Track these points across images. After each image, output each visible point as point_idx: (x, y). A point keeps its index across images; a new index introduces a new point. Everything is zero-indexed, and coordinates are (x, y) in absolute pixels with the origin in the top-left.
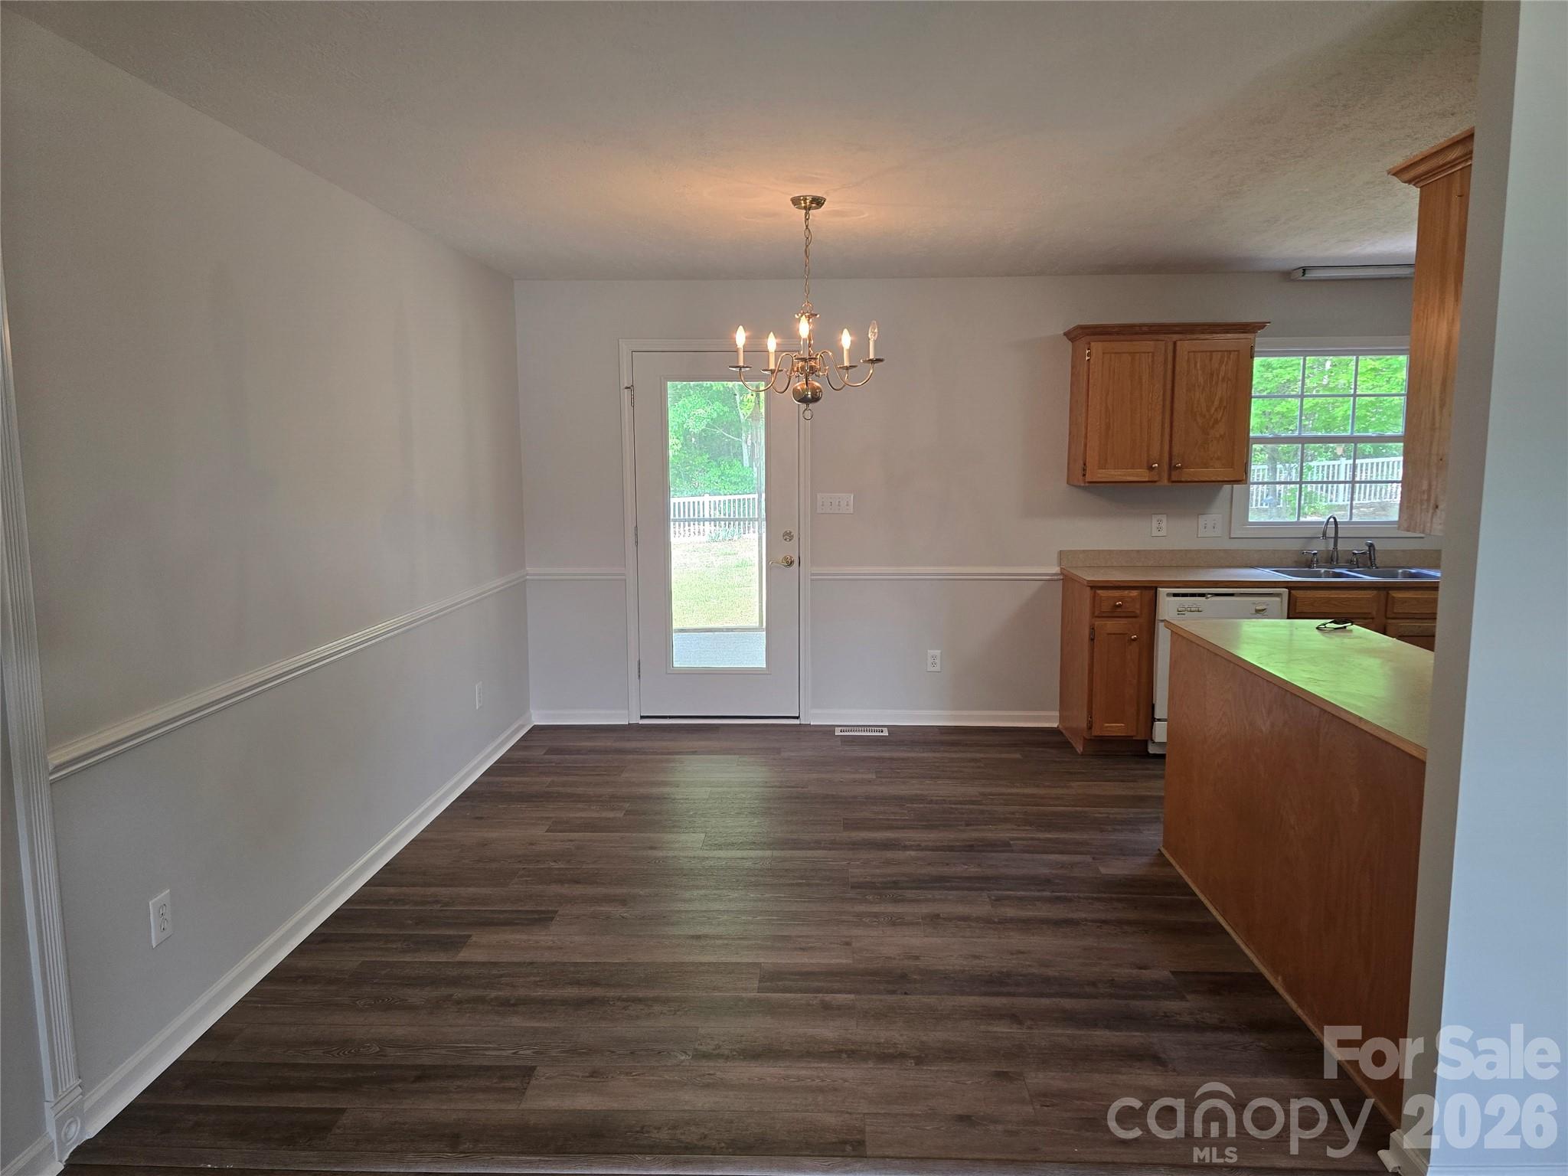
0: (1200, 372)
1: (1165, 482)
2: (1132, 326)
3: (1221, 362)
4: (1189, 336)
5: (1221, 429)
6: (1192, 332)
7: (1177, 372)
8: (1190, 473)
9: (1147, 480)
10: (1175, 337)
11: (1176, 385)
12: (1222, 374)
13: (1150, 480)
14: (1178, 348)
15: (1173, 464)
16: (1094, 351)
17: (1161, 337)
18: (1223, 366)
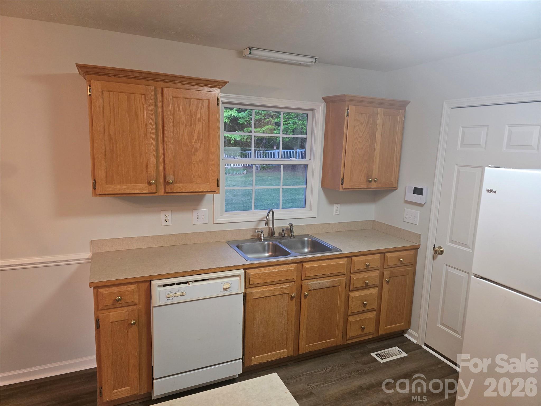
0: (182, 113)
1: (162, 193)
2: (126, 71)
3: (197, 107)
4: (173, 85)
5: (200, 155)
6: (174, 82)
7: (165, 111)
8: (179, 187)
9: (147, 192)
10: (162, 84)
11: (165, 120)
12: (198, 116)
13: (150, 192)
14: (164, 93)
15: (166, 181)
16: (93, 88)
17: (151, 83)
18: (199, 110)
